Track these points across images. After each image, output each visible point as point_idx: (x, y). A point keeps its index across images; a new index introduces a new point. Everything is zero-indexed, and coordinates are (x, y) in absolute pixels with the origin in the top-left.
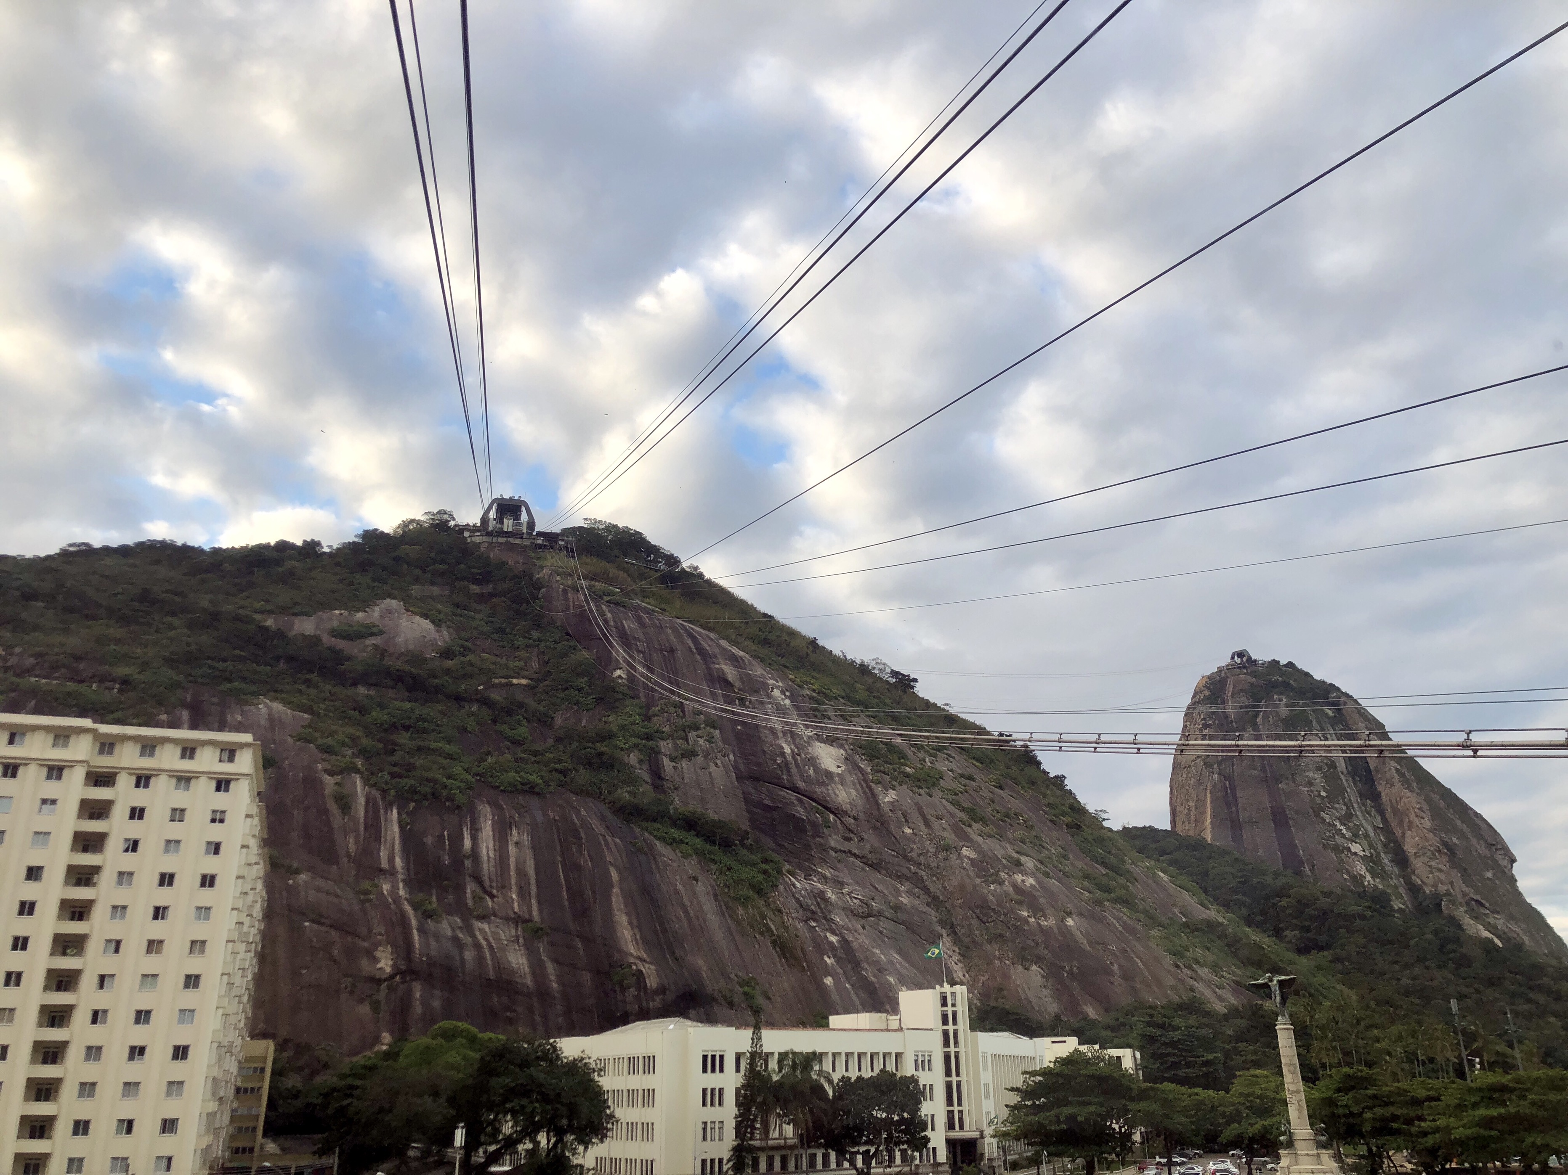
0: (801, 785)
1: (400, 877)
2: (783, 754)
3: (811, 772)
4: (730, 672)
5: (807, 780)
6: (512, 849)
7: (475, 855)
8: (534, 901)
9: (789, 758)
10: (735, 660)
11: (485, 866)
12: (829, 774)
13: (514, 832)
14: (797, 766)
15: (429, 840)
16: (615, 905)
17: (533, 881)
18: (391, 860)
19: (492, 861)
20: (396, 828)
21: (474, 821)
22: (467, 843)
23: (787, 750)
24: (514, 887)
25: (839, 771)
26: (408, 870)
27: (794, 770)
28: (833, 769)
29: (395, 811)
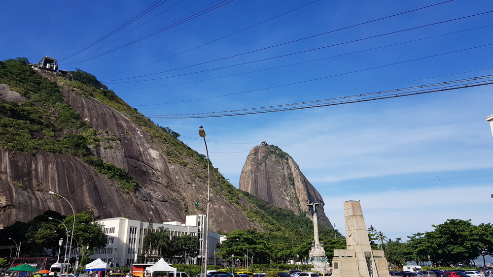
0: (145, 161)
1: (9, 175)
2: (140, 151)
3: (149, 157)
4: (124, 125)
5: (147, 160)
6: (50, 170)
7: (36, 170)
8: (57, 187)
9: (142, 153)
10: (126, 121)
11: (40, 174)
12: (154, 159)
13: (50, 164)
14: (144, 155)
15: (20, 164)
16: (84, 191)
17: (56, 180)
18: (6, 168)
19: (42, 173)
20: (8, 159)
21: (36, 159)
22: (34, 166)
23: (142, 150)
24: (50, 182)
25: (157, 158)
26: (12, 173)
27: (143, 156)
28: (155, 157)
29: (7, 153)
